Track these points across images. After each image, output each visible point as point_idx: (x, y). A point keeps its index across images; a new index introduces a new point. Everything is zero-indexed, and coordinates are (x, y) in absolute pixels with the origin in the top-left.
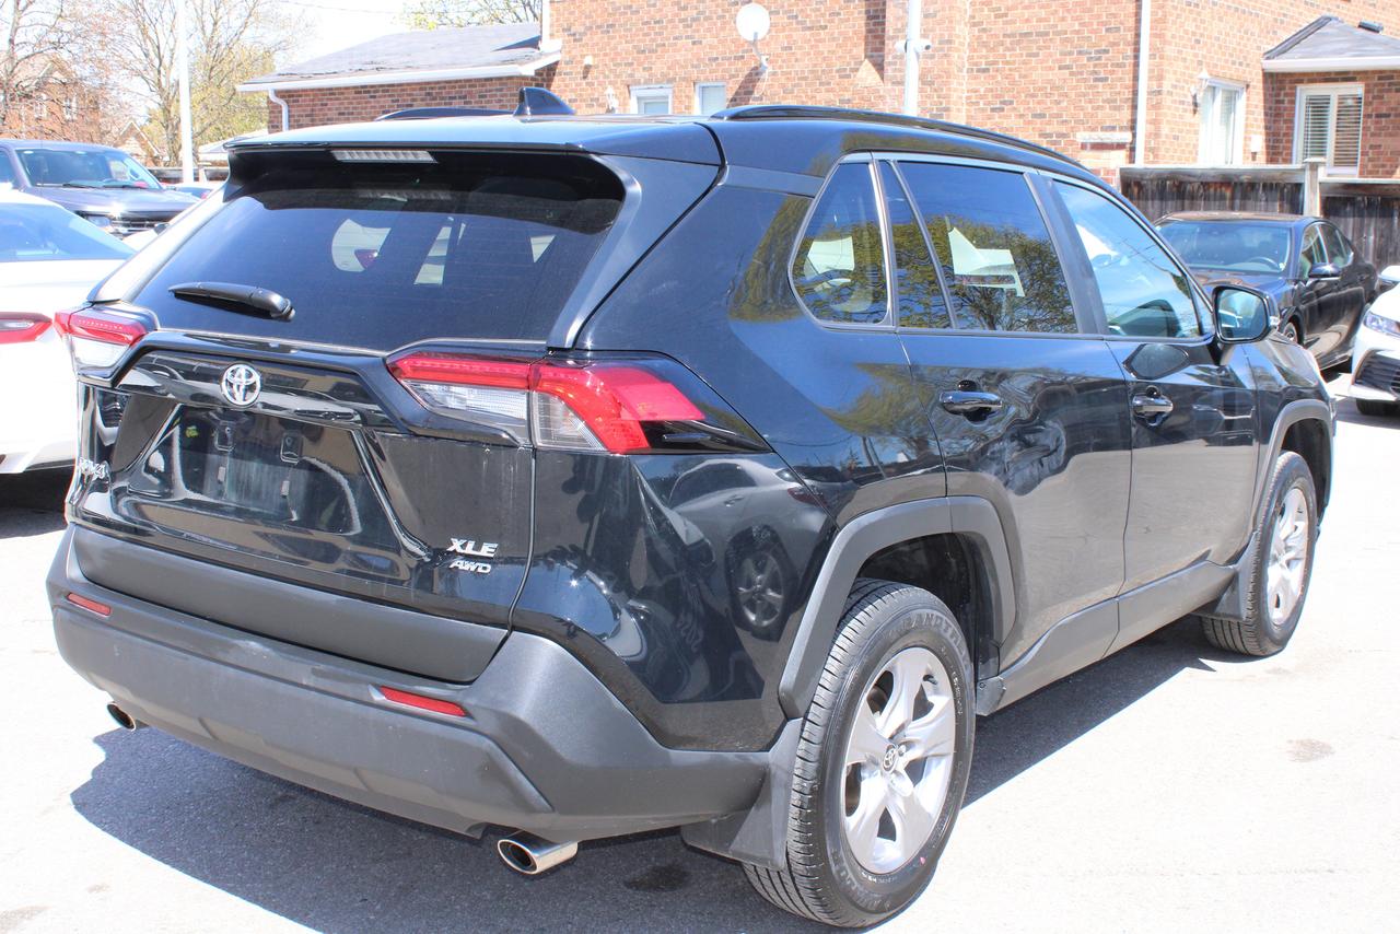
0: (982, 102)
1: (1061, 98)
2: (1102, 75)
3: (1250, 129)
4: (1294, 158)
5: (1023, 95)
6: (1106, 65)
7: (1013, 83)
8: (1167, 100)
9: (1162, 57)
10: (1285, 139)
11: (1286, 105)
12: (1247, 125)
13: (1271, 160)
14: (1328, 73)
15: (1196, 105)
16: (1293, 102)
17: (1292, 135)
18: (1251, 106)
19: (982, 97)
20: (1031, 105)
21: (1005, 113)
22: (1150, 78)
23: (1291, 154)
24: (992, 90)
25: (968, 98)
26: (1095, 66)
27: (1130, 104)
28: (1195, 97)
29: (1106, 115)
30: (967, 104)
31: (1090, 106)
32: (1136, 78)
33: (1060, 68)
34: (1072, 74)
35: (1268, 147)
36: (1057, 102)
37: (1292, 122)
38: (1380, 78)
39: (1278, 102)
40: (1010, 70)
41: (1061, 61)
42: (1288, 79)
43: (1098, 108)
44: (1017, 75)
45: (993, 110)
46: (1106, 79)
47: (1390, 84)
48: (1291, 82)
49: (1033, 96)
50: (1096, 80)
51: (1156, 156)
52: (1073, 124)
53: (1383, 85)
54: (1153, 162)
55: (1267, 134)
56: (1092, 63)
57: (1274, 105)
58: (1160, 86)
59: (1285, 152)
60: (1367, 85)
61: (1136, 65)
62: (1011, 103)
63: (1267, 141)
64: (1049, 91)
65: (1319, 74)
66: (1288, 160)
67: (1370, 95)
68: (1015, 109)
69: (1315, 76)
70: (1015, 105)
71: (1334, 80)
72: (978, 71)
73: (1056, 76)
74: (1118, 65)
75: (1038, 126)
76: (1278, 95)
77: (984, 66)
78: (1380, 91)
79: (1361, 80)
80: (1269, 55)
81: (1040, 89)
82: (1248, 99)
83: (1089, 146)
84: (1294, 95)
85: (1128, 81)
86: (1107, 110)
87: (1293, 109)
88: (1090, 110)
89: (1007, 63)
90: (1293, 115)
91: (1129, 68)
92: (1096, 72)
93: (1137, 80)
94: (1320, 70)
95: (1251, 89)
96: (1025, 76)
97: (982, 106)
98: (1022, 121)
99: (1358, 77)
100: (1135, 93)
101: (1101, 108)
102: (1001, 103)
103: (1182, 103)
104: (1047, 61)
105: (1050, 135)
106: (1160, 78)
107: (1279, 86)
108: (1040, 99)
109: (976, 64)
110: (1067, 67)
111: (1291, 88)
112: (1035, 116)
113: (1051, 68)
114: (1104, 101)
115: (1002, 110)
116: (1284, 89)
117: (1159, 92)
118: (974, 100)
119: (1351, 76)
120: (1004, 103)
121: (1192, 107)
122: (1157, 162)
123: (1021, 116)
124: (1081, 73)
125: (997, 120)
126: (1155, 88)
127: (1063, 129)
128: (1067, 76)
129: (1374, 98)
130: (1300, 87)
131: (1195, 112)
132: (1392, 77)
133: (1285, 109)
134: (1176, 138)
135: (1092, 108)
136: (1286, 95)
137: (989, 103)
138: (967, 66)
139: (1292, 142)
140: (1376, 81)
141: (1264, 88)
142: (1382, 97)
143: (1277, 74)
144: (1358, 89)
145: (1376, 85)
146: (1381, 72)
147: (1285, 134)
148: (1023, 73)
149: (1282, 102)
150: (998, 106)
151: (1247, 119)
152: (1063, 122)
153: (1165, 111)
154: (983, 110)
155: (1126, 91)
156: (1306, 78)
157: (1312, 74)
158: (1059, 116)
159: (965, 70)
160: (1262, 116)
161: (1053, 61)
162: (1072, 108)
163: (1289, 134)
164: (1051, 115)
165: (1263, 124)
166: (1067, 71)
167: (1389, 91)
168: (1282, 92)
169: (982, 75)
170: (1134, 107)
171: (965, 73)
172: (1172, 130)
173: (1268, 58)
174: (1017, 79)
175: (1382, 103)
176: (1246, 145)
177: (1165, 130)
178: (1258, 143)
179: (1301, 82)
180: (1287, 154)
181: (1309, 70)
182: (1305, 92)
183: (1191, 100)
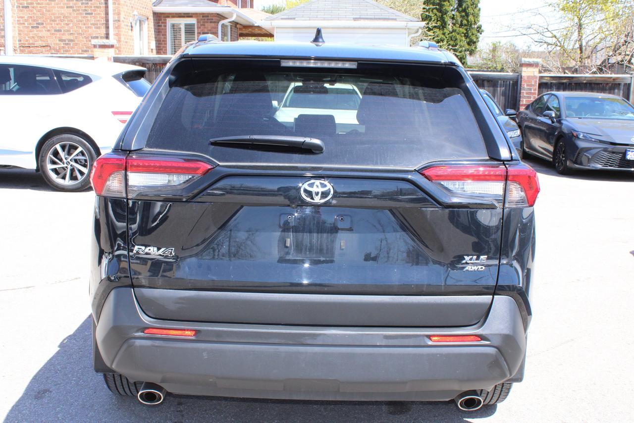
0: (26, 23)
1: (69, 22)
2: (90, 12)
3: (150, 38)
4: (168, 51)
5: (49, 20)
6: (91, 7)
7: (43, 14)
8: (123, 24)
9: (119, 4)
10: (163, 43)
11: (163, 27)
12: (149, 36)
13: (158, 52)
14: (180, 13)
15: (132, 27)
16: (166, 26)
17: (166, 41)
18: (149, 27)
19: (26, 21)
20: (53, 25)
21: (40, 29)
22: (114, 14)
23: (166, 50)
24: (31, 17)
25: (18, 21)
26: (85, 7)
27: (104, 26)
28: (131, 23)
29: (93, 31)
30: (18, 24)
31: (84, 26)
32: (107, 14)
33: (67, 7)
34: (73, 10)
35: (156, 47)
36: (67, 24)
37: (166, 35)
38: (203, 17)
39: (159, 26)
40: (40, 7)
41: (68, 4)
42: (162, 16)
43: (89, 27)
44: (44, 10)
45: (32, 27)
46: (92, 14)
47: (207, 19)
48: (164, 17)
49: (54, 21)
50: (86, 14)
51: (120, 51)
52: (76, 35)
53: (205, 19)
54: (118, 54)
55: (156, 41)
56: (84, 6)
57: (157, 28)
58: (119, 17)
59: (164, 49)
60: (197, 19)
61: (107, 7)
62: (42, 24)
63: (156, 43)
64: (62, 19)
65: (176, 14)
66: (165, 53)
67: (200, 24)
68: (44, 27)
69: (175, 15)
70: (45, 25)
71: (183, 17)
72: (23, 7)
73: (66, 11)
74: (97, 7)
75: (58, 36)
76: (159, 23)
77: (26, 5)
78: (204, 22)
79: (195, 17)
80: (155, 5)
81: (58, 17)
82: (148, 24)
83: (98, 46)
84: (166, 23)
85: (103, 15)
86: (94, 29)
87: (166, 29)
88: (84, 28)
89: (39, 4)
90: (166, 32)
91: (103, 9)
92: (86, 10)
93: (108, 14)
94: (177, 12)
95: (149, 20)
96: (49, 11)
97: (26, 25)
98: (49, 33)
99: (194, 15)
100: (107, 21)
101: (91, 27)
102: (37, 24)
103: (127, 26)
104: (60, 4)
105: (65, 41)
106: (119, 14)
107: (160, 18)
108: (58, 22)
109: (21, 4)
110: (71, 7)
111: (164, 20)
112: (56, 31)
113: (62, 7)
114: (91, 24)
115: (38, 27)
116: (161, 20)
117: (119, 21)
118: (22, 22)
119: (190, 15)
120: (39, 24)
121: (131, 28)
122: (121, 54)
123: (49, 31)
124: (79, 10)
125: (35, 32)
126: (117, 19)
127: (71, 37)
128: (72, 12)
129: (201, 25)
130: (168, 20)
131: (132, 30)
132: (208, 16)
133: (162, 29)
134: (126, 42)
135: (86, 27)
136: (162, 23)
137: (30, 24)
138: (16, 4)
139: (166, 44)
140: (201, 18)
141: (154, 20)
142: (204, 25)
143: (158, 13)
144: (193, 21)
145: (201, 19)
146: (203, 14)
147: (163, 41)
148: (48, 9)
149: (161, 26)
150: (35, 25)
151: (149, 33)
152: (71, 34)
153: (122, 29)
154: (28, 27)
155: (102, 20)
156: (170, 16)
157: (173, 13)
158: (68, 31)
159: (15, 6)
160: (153, 33)
161: (63, 4)
162: (75, 27)
163: (165, 41)
164: (64, 31)
165: (154, 36)
166: (71, 9)
167: (207, 22)
168: (160, 22)
169: (25, 10)
170: (107, 27)
171: (15, 8)
172: (125, 39)
173: (154, 6)
174: (45, 12)
175: (205, 28)
176: (149, 46)
177: (122, 39)
178: (153, 45)
179: (169, 17)
180: (165, 50)
181: (173, 12)
182: (170, 21)
183: (130, 25)
